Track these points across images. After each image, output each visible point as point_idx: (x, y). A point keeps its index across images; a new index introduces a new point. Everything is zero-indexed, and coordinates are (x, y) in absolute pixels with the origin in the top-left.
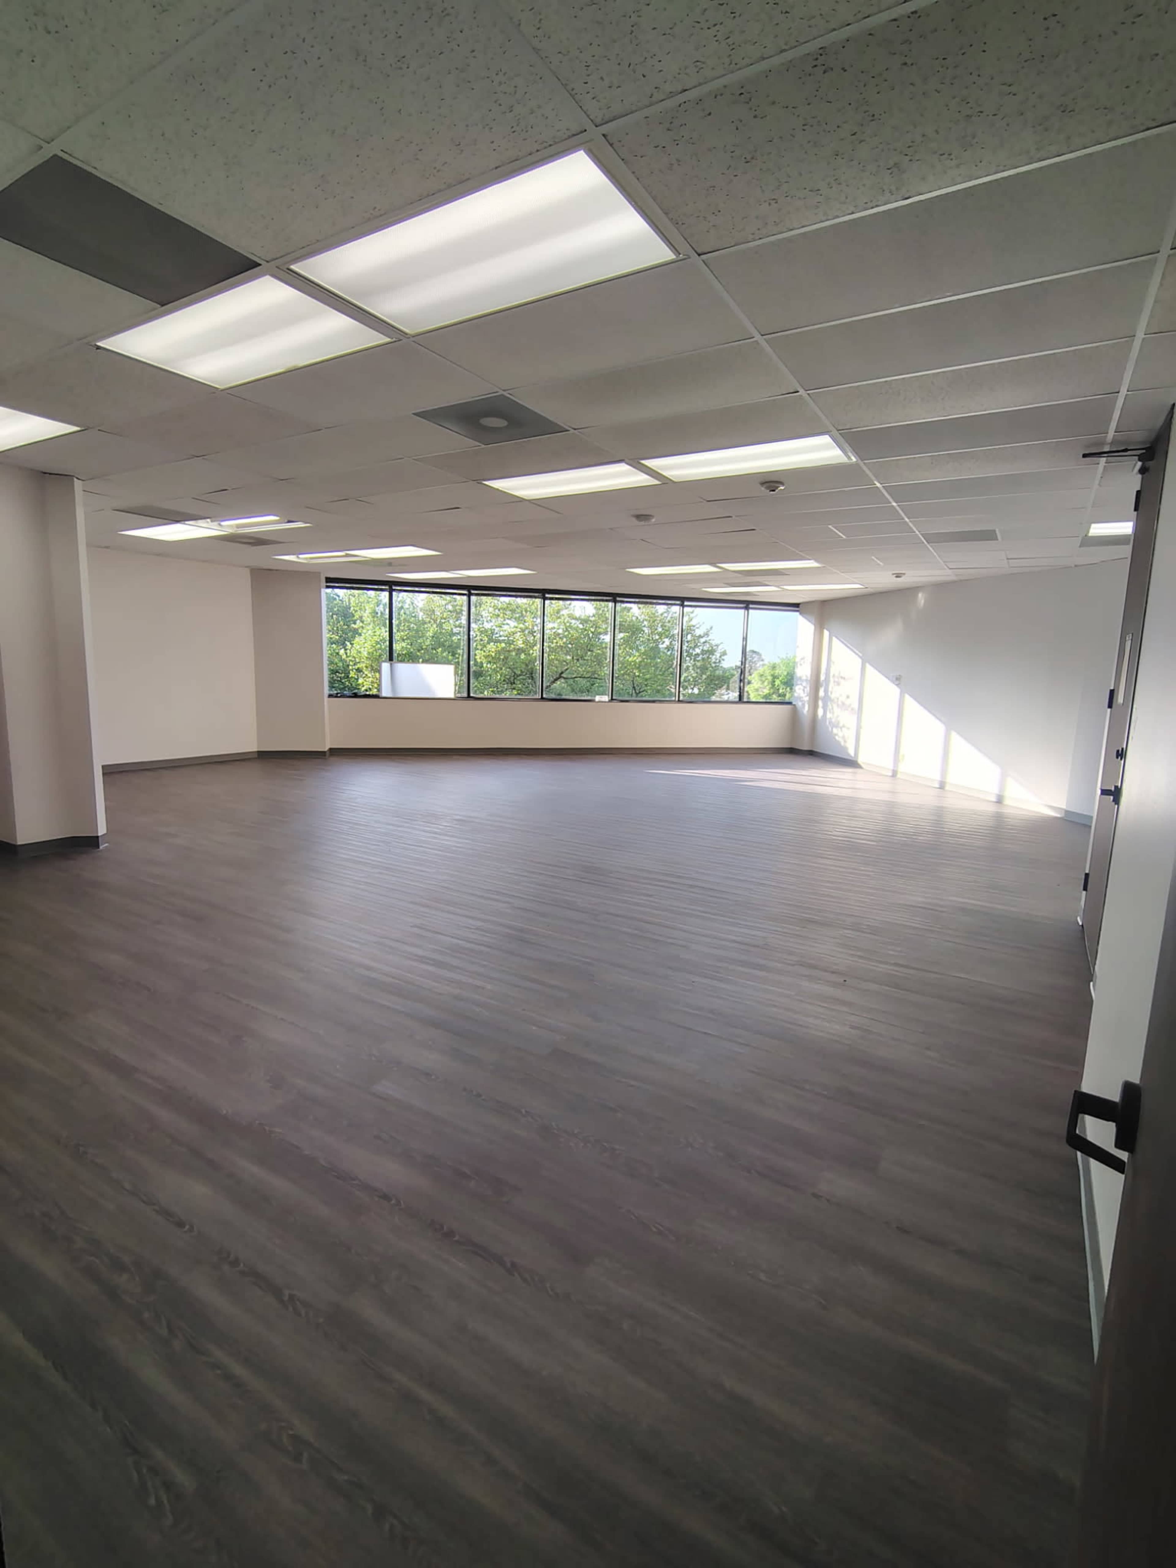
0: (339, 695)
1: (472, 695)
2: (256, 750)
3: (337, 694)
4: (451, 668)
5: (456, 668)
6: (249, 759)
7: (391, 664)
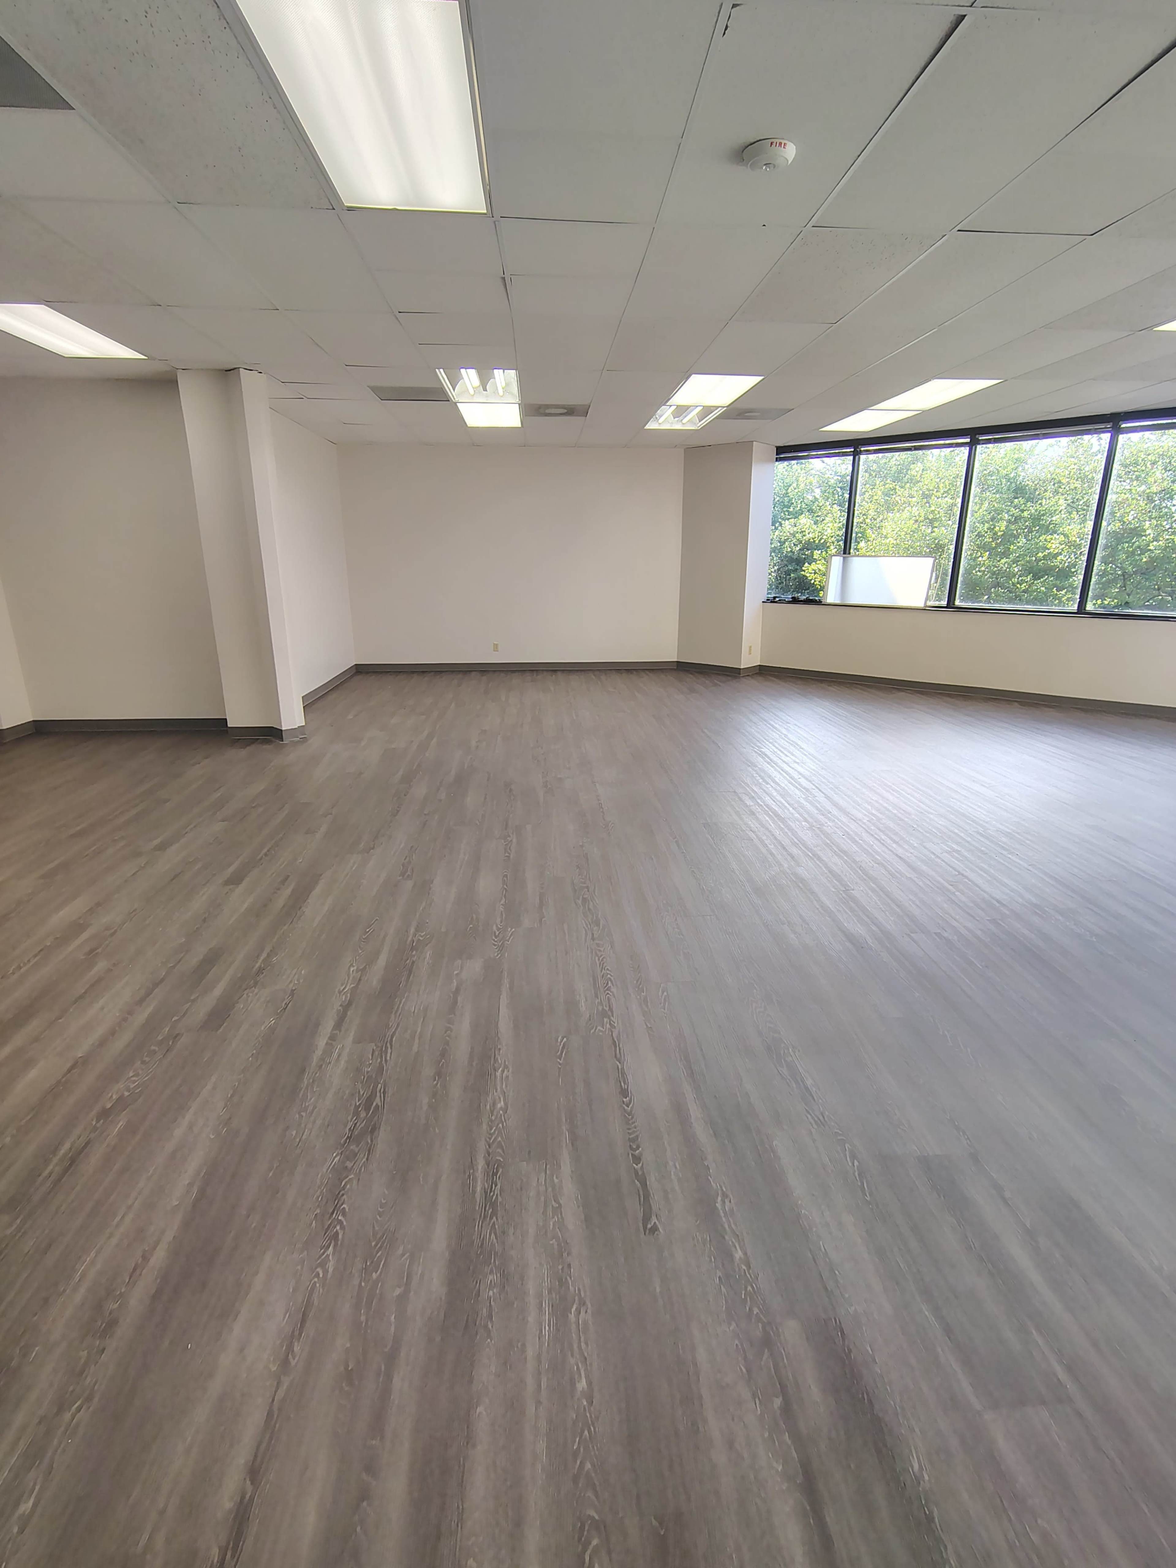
0: (777, 599)
1: (957, 603)
2: (676, 660)
3: (775, 598)
4: (927, 563)
5: (934, 561)
6: (662, 670)
7: (844, 558)
